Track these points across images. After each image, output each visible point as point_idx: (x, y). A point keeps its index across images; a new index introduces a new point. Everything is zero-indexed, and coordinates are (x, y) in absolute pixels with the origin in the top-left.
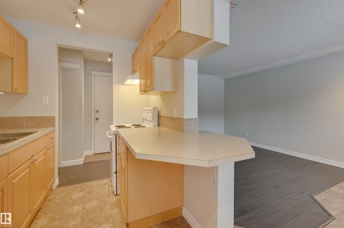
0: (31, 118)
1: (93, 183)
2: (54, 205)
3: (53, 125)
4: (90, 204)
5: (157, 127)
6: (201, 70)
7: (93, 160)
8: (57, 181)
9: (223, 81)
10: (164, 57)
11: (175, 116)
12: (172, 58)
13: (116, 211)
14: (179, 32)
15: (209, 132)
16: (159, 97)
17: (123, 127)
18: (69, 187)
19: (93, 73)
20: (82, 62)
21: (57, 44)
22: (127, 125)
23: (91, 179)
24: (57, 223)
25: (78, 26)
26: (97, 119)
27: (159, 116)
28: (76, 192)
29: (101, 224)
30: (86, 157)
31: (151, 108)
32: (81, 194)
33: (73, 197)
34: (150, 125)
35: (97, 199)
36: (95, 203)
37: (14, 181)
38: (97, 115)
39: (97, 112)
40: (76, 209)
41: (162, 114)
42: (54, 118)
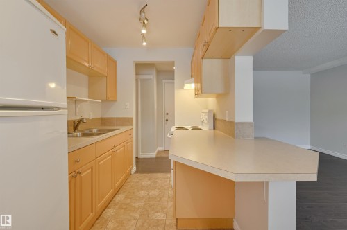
0: (119, 118)
1: (159, 175)
2: (130, 186)
3: (132, 125)
4: (153, 192)
5: (213, 130)
6: (256, 66)
7: (163, 156)
8: (134, 169)
9: (309, 75)
10: (213, 58)
11: (227, 119)
12: (221, 58)
13: (171, 204)
14: (217, 28)
15: (267, 139)
16: (215, 99)
17: (182, 128)
18: (142, 175)
19: (164, 81)
20: (155, 73)
21: (134, 62)
22: (186, 127)
23: (158, 172)
24: (128, 201)
25: (144, 44)
26: (167, 120)
27: (214, 119)
28: (146, 180)
29: (157, 212)
30: (159, 152)
31: (207, 111)
32: (149, 182)
33: (143, 183)
34: (206, 128)
35: (158, 189)
36: (156, 192)
37: (100, 163)
38: (167, 117)
39: (167, 114)
40: (143, 193)
41: (218, 117)
42: (132, 118)
